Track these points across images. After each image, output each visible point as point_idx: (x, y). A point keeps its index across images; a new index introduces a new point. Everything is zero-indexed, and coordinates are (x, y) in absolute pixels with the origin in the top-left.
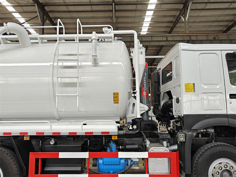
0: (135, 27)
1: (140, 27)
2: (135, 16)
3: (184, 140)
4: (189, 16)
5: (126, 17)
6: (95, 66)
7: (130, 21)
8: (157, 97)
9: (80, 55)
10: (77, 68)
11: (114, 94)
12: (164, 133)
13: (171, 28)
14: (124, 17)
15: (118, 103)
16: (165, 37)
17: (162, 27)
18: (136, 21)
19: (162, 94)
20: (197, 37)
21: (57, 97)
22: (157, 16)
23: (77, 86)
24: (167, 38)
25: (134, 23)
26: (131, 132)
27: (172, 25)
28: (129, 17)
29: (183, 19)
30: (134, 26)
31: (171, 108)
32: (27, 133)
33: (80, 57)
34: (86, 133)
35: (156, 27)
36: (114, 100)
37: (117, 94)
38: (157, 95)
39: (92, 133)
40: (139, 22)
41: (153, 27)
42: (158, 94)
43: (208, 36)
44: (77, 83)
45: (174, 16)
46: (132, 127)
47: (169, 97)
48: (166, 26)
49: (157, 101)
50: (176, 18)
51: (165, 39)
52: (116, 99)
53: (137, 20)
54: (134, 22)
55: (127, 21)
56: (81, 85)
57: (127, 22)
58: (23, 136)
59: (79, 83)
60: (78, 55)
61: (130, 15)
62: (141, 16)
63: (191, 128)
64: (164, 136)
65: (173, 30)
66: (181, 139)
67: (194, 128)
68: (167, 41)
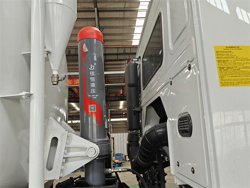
0: (124, 40)
1: (130, 39)
2: (123, 26)
7: (118, 32)
8: (134, 117)
14: (110, 27)
18: (124, 32)
19: (144, 109)
31: (165, 148)
38: (135, 114)
40: (129, 34)
42: (135, 111)
47: (159, 118)
49: (134, 128)
53: (126, 31)
54: (123, 34)
55: (114, 32)
57: (115, 34)
61: (118, 25)
62: (131, 26)
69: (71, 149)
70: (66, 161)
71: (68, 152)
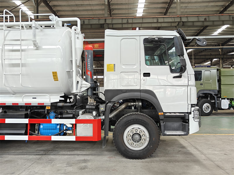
3: (104, 110)
6: (37, 49)
9: (22, 40)
10: (20, 51)
11: (53, 73)
12: (91, 104)
13: (166, 9)
15: (58, 80)
16: (156, 18)
20: (187, 18)
21: (4, 75)
23: (20, 66)
24: (158, 20)
26: (68, 104)
27: (167, 6)
33: (22, 42)
34: (26, 104)
36: (54, 78)
37: (56, 73)
39: (30, 104)
40: (134, 3)
43: (199, 17)
44: (20, 64)
46: (70, 100)
51: (155, 21)
52: (55, 77)
54: (129, 3)
56: (23, 65)
59: (22, 64)
60: (20, 40)
63: (111, 100)
64: (90, 107)
65: (169, 11)
66: (101, 109)
67: (113, 100)
68: (157, 22)
69: (83, 85)
70: (81, 88)
71: (82, 85)
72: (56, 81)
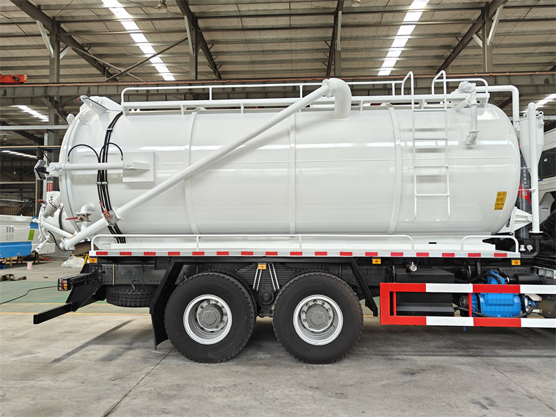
0: (371, 58)
1: (380, 58)
2: (374, 37)
4: (496, 35)
5: (356, 38)
10: (445, 151)
11: (499, 194)
13: (446, 60)
15: (502, 209)
17: (427, 57)
18: (374, 46)
20: (510, 79)
21: (416, 198)
22: (420, 35)
25: (371, 49)
27: (449, 54)
28: (363, 38)
29: (480, 43)
30: (370, 56)
32: (376, 254)
33: (449, 133)
34: (469, 254)
35: (413, 57)
36: (497, 204)
37: (505, 194)
40: (381, 48)
41: (407, 57)
43: (533, 77)
45: (456, 35)
46: (526, 248)
48: (436, 56)
50: (460, 39)
52: (499, 203)
55: (356, 46)
56: (453, 178)
58: (371, 258)
60: (446, 129)
61: (365, 34)
62: (388, 36)
65: (451, 64)
72: (499, 209)
